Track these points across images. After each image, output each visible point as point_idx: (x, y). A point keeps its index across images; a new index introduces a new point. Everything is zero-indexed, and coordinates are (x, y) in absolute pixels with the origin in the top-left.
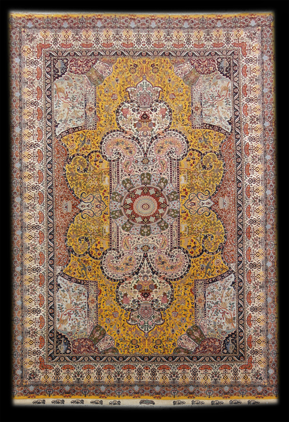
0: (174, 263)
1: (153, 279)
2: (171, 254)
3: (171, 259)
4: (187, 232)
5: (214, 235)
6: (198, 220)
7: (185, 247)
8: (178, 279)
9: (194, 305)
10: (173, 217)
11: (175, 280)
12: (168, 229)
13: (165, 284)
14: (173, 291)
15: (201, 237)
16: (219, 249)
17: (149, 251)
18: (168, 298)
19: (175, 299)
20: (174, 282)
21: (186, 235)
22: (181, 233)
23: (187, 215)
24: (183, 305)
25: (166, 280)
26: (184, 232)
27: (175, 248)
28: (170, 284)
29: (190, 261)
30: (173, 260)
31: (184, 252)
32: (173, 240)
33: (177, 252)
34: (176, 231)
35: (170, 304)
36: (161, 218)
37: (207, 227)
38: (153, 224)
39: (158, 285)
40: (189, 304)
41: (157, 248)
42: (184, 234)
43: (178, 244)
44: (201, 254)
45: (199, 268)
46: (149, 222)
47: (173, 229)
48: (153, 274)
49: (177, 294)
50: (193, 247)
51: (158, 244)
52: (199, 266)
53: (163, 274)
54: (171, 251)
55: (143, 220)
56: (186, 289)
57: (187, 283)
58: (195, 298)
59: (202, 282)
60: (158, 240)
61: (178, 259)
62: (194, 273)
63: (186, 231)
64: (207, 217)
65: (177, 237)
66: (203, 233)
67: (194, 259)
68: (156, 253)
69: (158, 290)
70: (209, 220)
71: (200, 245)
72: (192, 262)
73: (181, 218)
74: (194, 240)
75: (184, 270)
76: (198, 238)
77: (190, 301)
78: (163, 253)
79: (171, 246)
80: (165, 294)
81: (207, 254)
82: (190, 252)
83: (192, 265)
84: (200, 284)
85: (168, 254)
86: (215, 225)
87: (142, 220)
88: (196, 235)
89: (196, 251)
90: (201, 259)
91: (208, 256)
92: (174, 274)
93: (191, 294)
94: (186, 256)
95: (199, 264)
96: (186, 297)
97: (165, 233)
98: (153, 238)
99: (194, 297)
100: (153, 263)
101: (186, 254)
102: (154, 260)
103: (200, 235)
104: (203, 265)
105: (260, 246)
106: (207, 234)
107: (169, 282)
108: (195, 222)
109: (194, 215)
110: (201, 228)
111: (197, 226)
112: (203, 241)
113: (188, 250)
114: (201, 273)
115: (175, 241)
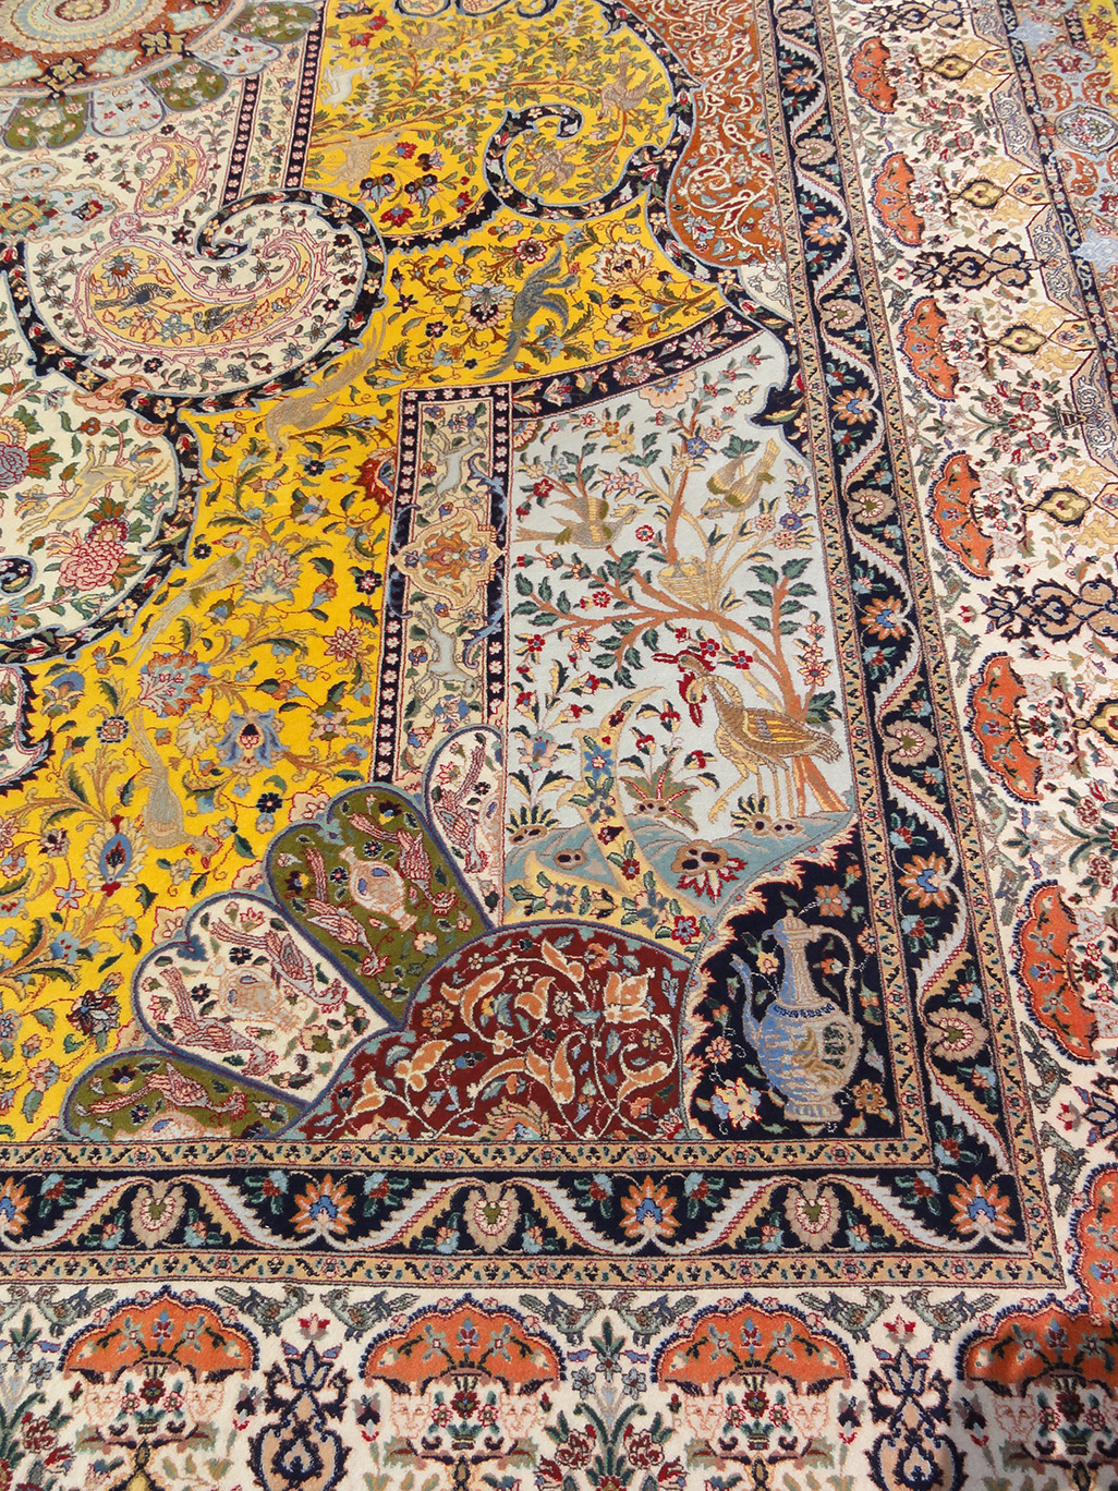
0: (234, 292)
1: (30, 407)
2: (221, 236)
3: (219, 266)
4: (366, 110)
5: (582, 109)
6: (459, 42)
7: (345, 191)
8: (256, 393)
9: (379, 599)
10: (265, 40)
11: (225, 402)
12: (226, 98)
13: (131, 433)
14: (188, 489)
15: (474, 129)
16: (634, 180)
17: (44, 230)
18: (132, 548)
19: (203, 551)
20: (213, 418)
21: (361, 120)
22: (321, 116)
23: (381, 22)
24: (268, 594)
25: (147, 410)
26: (345, 110)
27: (262, 199)
28: (175, 431)
29: (375, 267)
30: (225, 274)
31: (330, 218)
32: (252, 152)
33: (273, 223)
34: (279, 109)
35: (139, 595)
36: (183, 53)
37: (529, 69)
38: (112, 83)
39: (62, 447)
40: (329, 589)
41: (116, 205)
42: (342, 117)
43: (292, 176)
44: (476, 220)
45: (452, 311)
46: (89, 75)
47: (263, 95)
48: (41, 371)
49: (224, 506)
50: (411, 188)
51: (125, 185)
52: (451, 301)
53: (125, 370)
54: (221, 217)
55: (49, 72)
56: (315, 468)
57: (332, 418)
58: (403, 536)
59: (471, 406)
60: (132, 161)
61: (275, 262)
62: (401, 352)
63: (360, 103)
64: (526, 23)
65: (286, 141)
66: (493, 105)
67: (416, 254)
68: (98, 237)
69: (52, 485)
70: (544, 36)
71: (471, 169)
72: (397, 276)
73: (328, 43)
74: (424, 147)
75: (316, 333)
76: (460, 134)
77: (343, 563)
78: (154, 232)
79: (232, 191)
80: (107, 513)
81: (528, 220)
82: (386, 217)
83: (389, 292)
84: (455, 422)
85: (193, 236)
86: (594, 56)
87: (39, 72)
88: (438, 119)
89: (434, 205)
90: (469, 252)
91: (538, 229)
92: (222, 366)
93: (364, 508)
94: (342, 240)
95: (452, 284)
96: (313, 532)
97: (194, 124)
98: (91, 157)
99: (387, 523)
100: (59, 301)
101: (346, 230)
102: (69, 279)
103: (476, 115)
104: (486, 291)
105: (992, 142)
106: (529, 103)
107: (172, 418)
108: (435, 53)
109: (434, 20)
110: (483, 79)
111: (450, 73)
112: (493, 145)
113: (367, 206)
114: (472, 340)
115: (271, 160)
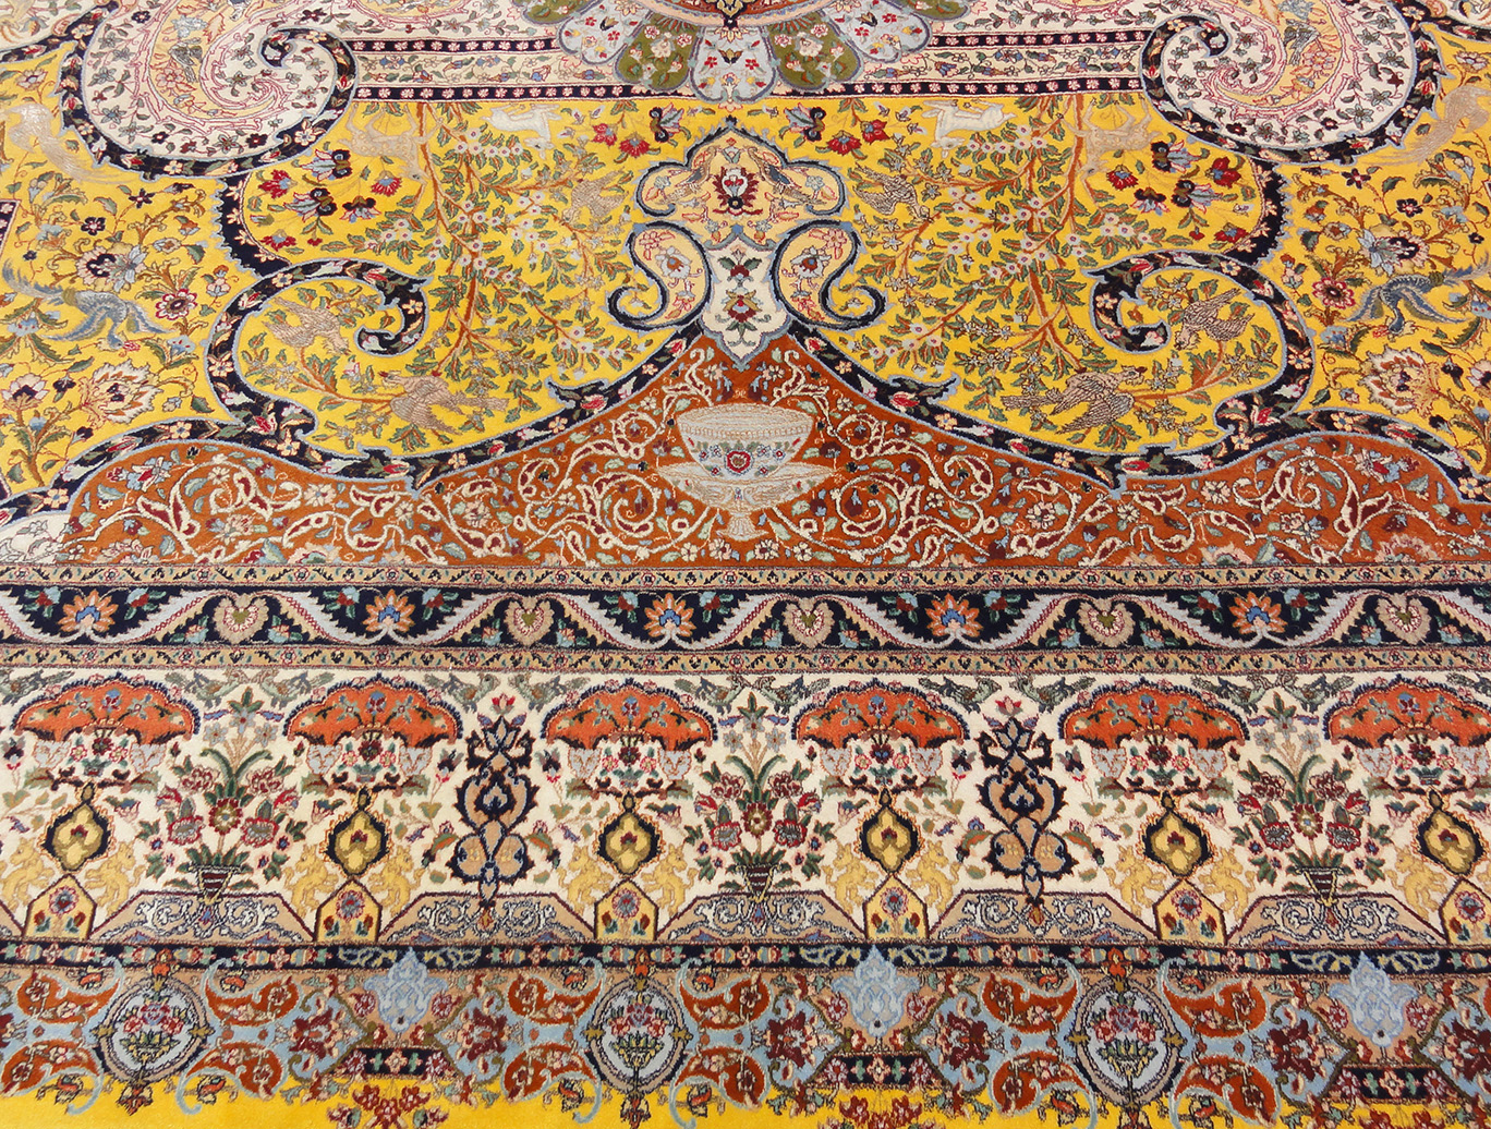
2: (300, 45)
3: (255, 45)
4: (472, 145)
5: (406, 356)
6: (576, 231)
7: (335, 138)
8: (72, 92)
11: (72, 72)
15: (405, 250)
16: (257, 405)
20: (53, 71)
21: (453, 144)
26: (476, 128)
27: (346, 71)
28: (48, 44)
29: (200, 168)
30: (243, 53)
31: (298, 127)
32: (423, 57)
33: (307, 80)
34: (494, 71)
37: (502, 299)
42: (463, 127)
43: (375, 93)
44: (246, 254)
45: (115, 238)
50: (320, 194)
52: (131, 236)
54: (328, 42)
61: (245, 90)
62: (76, 197)
63: (486, 140)
64: (599, 297)
65: (438, 81)
66: (442, 265)
67: (213, 203)
70: (566, 313)
72: (180, 187)
73: (606, 106)
74: (385, 203)
75: (129, 130)
76: (401, 232)
79: (369, 46)
81: (226, 301)
82: (279, 174)
83: (162, 182)
86: (506, 367)
88: (432, 214)
95: (154, 235)
101: (272, 142)
103: (429, 248)
104: (132, 266)
105: (171, 873)
106: (432, 301)
107: (70, 37)
108: (560, 207)
109: (630, 201)
110: (495, 254)
111: (514, 221)
112: (367, 267)
113: (302, 158)
114: (66, 255)
115: (410, 72)
